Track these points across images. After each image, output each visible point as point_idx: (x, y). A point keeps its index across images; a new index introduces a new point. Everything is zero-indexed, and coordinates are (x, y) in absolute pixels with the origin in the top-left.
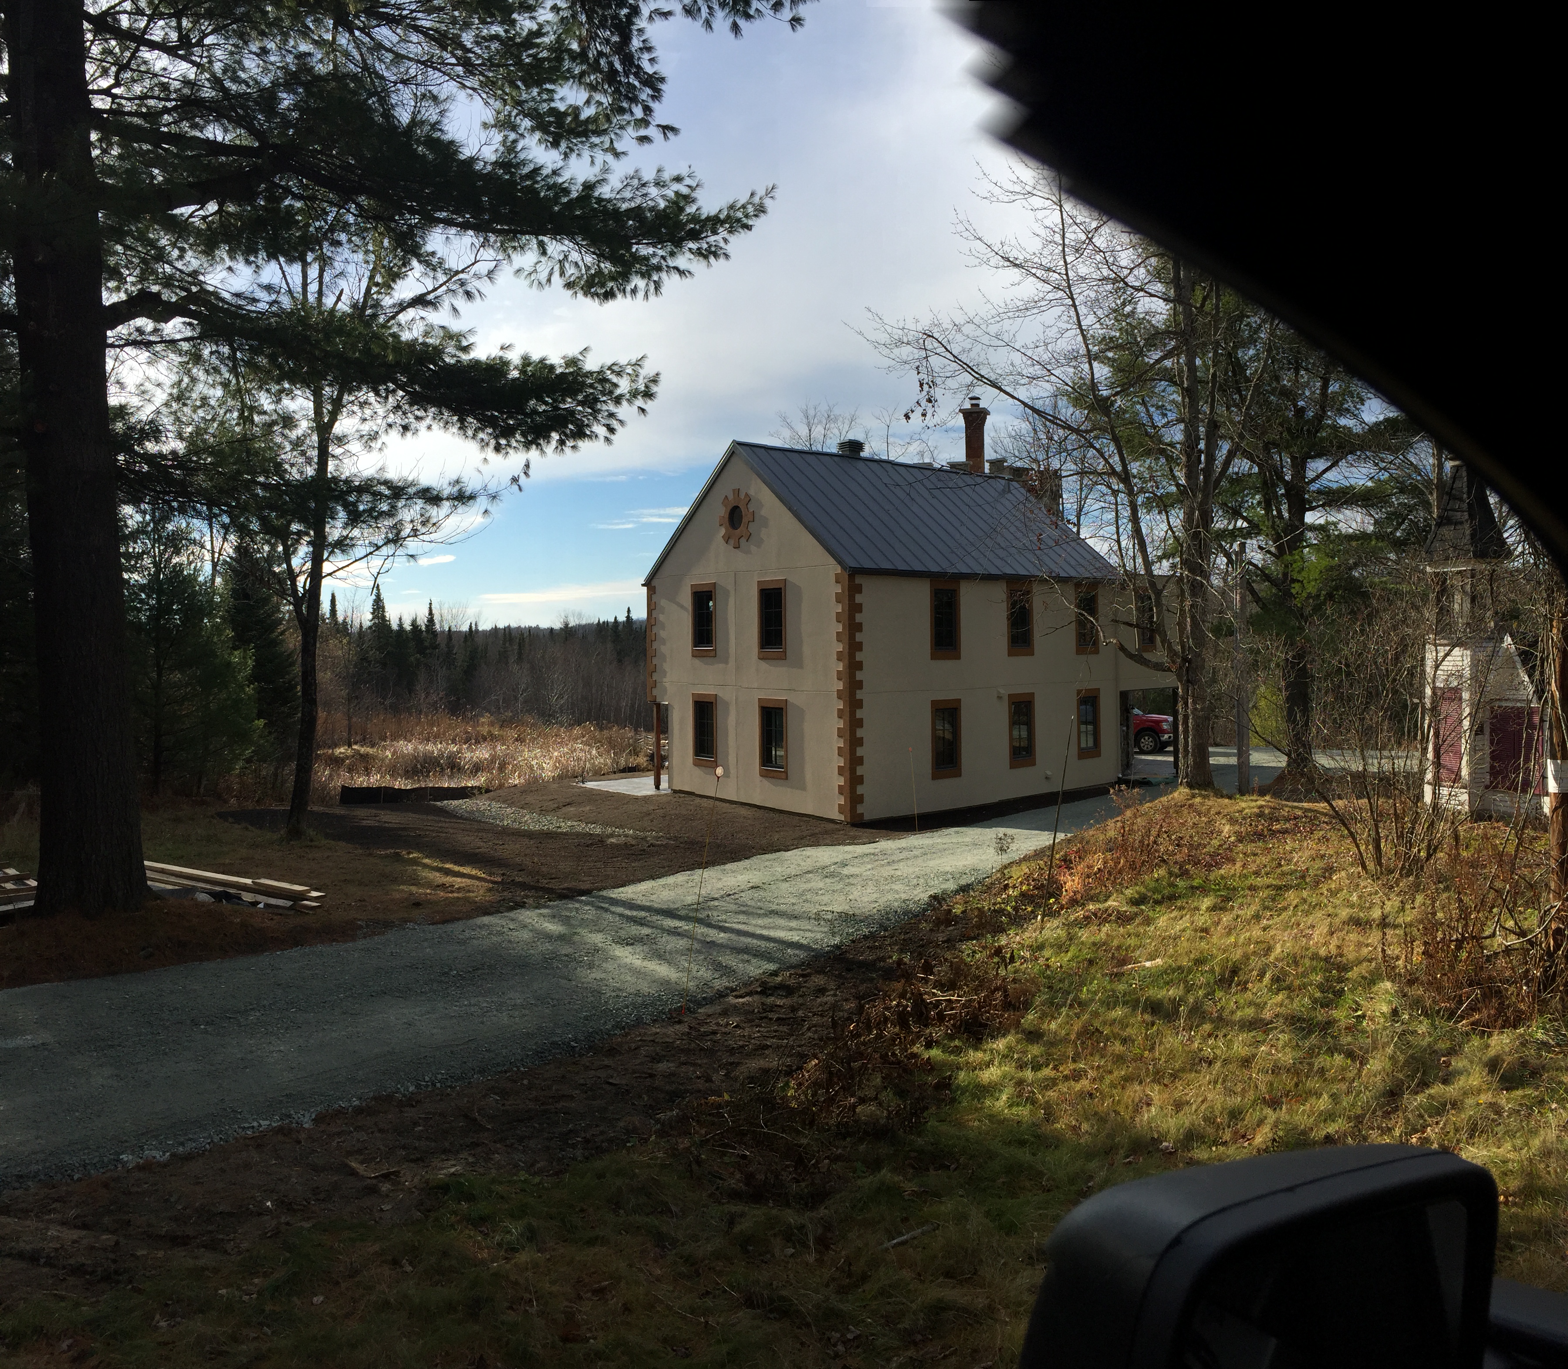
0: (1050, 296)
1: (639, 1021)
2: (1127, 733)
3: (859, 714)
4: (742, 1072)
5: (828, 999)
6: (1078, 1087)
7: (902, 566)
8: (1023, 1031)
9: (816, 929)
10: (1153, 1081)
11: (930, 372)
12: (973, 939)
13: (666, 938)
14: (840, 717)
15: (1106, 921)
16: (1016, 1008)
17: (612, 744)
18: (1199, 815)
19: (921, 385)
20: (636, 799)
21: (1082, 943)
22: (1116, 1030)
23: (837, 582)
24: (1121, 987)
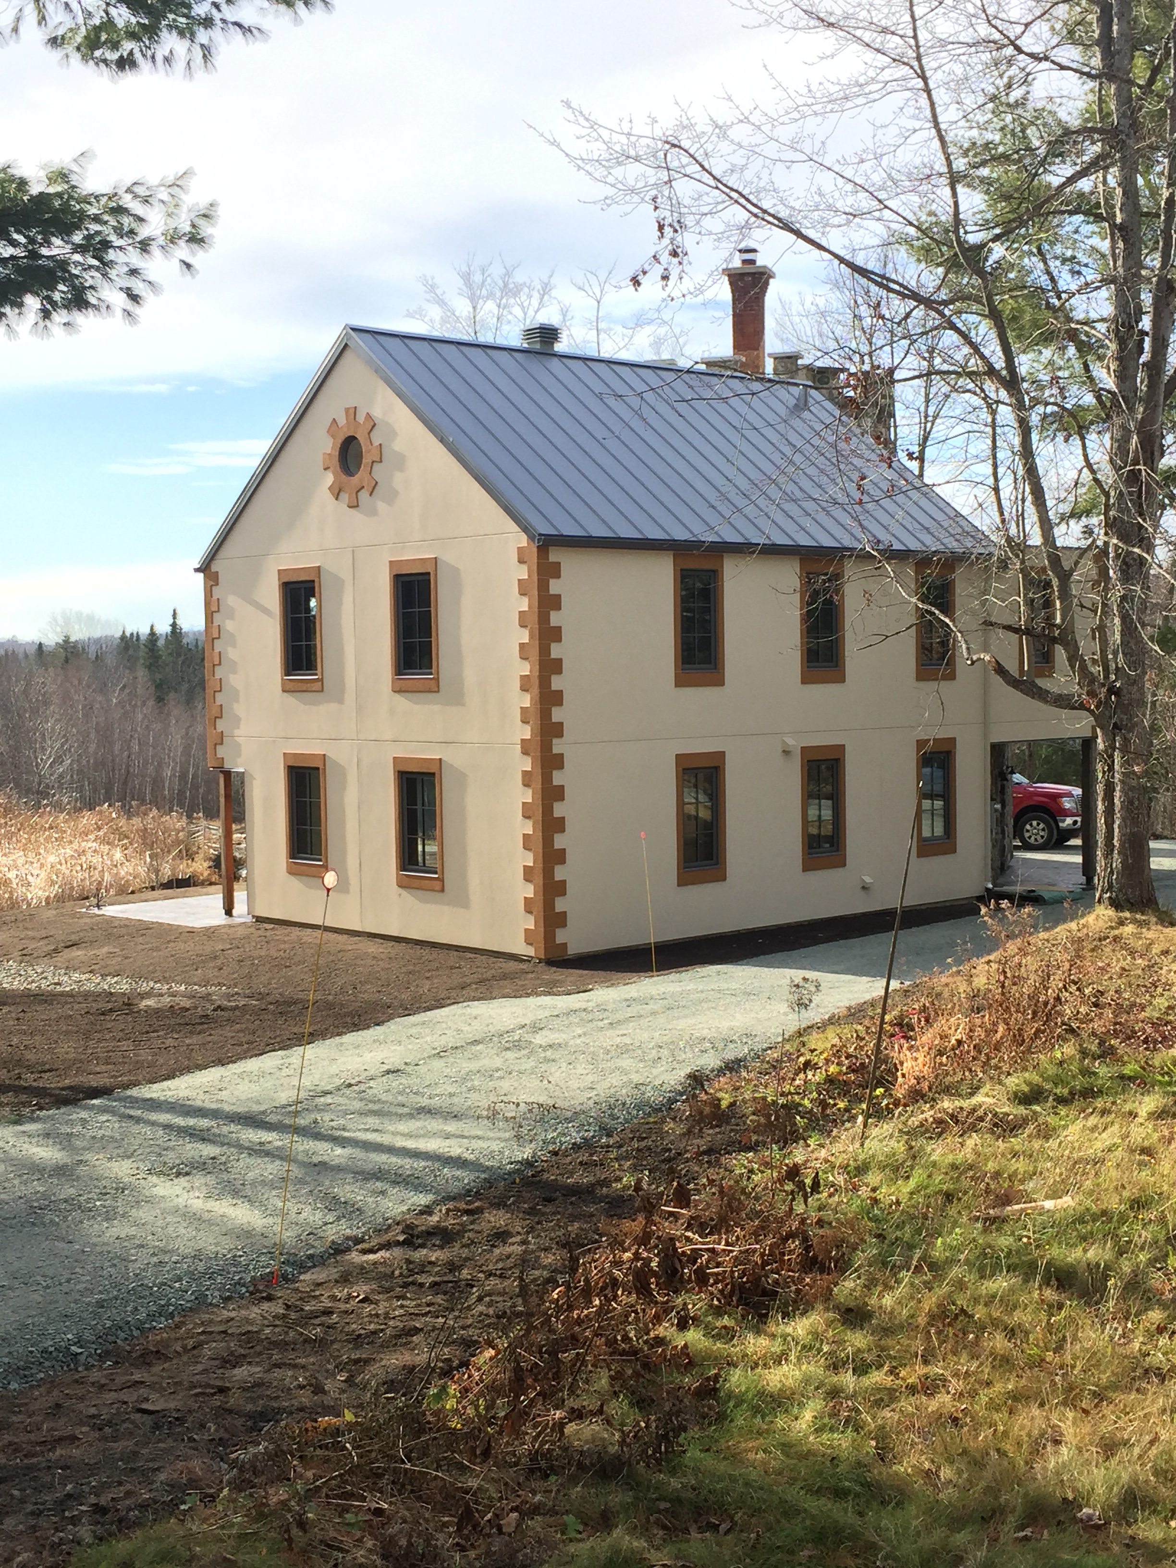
0: (886, 75)
1: (201, 1300)
2: (1002, 815)
3: (558, 778)
4: (374, 1374)
5: (514, 1248)
6: (933, 1405)
7: (626, 532)
8: (837, 1308)
9: (491, 1135)
10: (1065, 1403)
11: (676, 205)
12: (749, 1149)
13: (245, 1160)
14: (526, 784)
15: (973, 1128)
16: (824, 1269)
17: (147, 840)
18: (1132, 953)
19: (661, 228)
20: (191, 932)
21: (934, 1164)
22: (996, 1314)
23: (521, 561)
24: (1004, 1241)
